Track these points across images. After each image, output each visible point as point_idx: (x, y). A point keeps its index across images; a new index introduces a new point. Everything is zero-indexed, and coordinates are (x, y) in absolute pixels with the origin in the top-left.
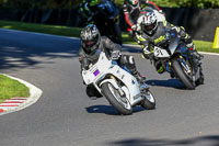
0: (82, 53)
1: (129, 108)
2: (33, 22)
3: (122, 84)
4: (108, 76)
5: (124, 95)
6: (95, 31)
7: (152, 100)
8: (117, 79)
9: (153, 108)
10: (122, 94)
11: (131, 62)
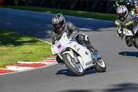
0: (53, 33)
1: (81, 71)
4: (68, 49)
7: (103, 66)
8: (74, 51)
10: (77, 61)
11: (86, 39)
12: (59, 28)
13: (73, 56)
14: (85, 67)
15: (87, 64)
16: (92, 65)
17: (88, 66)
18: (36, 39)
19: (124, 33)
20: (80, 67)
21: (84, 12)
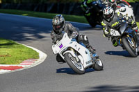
0: (53, 33)
1: (82, 69)
2: (41, 11)
3: (78, 54)
4: (69, 49)
5: (80, 61)
6: (62, 19)
7: (101, 65)
8: (75, 51)
9: (101, 70)
10: (78, 60)
11: (85, 39)
12: (59, 28)
13: (74, 56)
14: (85, 66)
15: (87, 63)
18: (13, 41)
19: (111, 33)
20: (81, 66)
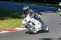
5: (35, 28)
14: (38, 30)
15: (38, 29)
16: (41, 29)
17: (39, 30)
20: (35, 30)
21: (50, 4)
